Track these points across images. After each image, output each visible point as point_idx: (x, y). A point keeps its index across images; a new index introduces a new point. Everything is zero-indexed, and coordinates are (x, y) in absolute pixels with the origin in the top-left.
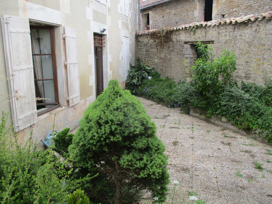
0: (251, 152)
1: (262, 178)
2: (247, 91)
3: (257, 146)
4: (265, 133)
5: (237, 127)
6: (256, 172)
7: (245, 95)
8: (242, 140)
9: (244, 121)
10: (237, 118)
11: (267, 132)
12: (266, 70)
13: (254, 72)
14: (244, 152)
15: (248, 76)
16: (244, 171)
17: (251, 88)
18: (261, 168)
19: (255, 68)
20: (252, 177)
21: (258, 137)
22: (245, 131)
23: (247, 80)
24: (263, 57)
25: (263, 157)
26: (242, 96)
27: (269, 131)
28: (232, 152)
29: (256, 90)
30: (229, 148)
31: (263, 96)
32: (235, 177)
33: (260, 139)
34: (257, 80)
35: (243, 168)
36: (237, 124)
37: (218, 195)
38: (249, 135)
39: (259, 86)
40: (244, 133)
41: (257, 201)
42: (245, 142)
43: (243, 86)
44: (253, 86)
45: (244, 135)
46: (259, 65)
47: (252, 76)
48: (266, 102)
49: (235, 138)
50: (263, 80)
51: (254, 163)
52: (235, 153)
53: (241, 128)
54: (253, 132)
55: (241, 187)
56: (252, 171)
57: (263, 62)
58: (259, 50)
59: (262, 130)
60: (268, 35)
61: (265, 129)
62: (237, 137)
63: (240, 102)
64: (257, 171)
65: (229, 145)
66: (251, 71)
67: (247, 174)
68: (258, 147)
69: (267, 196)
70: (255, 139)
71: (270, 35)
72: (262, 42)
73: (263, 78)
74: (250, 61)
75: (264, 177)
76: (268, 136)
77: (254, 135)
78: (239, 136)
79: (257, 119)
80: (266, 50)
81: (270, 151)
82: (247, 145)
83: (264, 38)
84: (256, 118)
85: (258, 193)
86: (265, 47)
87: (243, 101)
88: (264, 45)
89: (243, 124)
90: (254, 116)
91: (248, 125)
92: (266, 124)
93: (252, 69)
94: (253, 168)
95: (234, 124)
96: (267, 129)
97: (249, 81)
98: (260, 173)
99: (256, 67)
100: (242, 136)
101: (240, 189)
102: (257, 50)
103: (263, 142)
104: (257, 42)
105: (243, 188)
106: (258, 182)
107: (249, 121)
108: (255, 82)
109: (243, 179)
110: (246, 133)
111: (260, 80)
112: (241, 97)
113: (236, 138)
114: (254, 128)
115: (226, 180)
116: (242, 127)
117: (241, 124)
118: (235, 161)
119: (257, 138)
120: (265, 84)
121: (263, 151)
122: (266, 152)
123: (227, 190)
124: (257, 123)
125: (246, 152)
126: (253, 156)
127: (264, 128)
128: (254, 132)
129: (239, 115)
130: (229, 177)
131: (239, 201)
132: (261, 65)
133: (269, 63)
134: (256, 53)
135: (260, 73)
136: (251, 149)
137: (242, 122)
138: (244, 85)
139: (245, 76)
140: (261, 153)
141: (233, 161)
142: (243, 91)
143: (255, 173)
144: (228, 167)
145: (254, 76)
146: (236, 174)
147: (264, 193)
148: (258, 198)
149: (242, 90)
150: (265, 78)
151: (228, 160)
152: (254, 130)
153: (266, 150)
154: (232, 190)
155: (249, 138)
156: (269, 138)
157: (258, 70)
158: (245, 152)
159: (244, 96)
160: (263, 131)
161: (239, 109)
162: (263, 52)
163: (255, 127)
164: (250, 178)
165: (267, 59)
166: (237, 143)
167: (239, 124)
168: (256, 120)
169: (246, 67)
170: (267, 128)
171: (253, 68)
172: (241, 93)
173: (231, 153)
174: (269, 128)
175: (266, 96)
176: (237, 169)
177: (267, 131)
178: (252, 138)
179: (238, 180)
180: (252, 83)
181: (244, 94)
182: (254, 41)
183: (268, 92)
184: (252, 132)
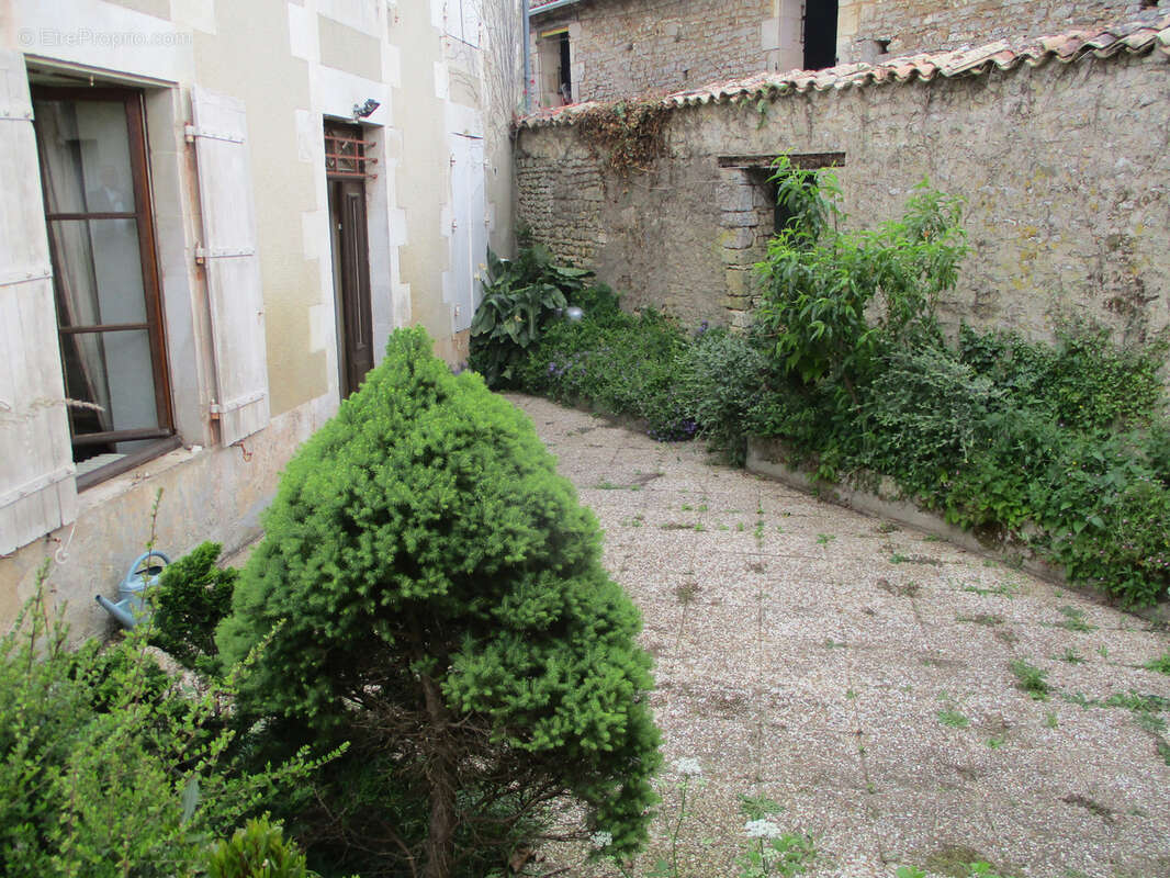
0: (1000, 622)
1: (1044, 727)
2: (983, 368)
3: (1027, 594)
4: (1056, 541)
5: (942, 516)
6: (1019, 703)
7: (976, 385)
8: (962, 574)
9: (972, 490)
10: (943, 479)
11: (1063, 537)
12: (1060, 278)
13: (1010, 284)
14: (972, 624)
15: (987, 300)
16: (971, 702)
17: (999, 353)
18: (1041, 689)
19: (1016, 269)
20: (1005, 727)
21: (1030, 559)
22: (976, 534)
23: (981, 318)
24: (1046, 221)
25: (1051, 640)
26: (961, 388)
27: (1074, 532)
28: (922, 623)
29: (1019, 361)
30: (911, 607)
31: (1047, 386)
32: (937, 726)
33: (1036, 565)
34: (1022, 319)
35: (968, 689)
36: (945, 506)
37: (868, 806)
38: (993, 549)
39: (1033, 345)
40: (973, 542)
41: (1025, 826)
42: (977, 581)
43: (964, 343)
44: (1005, 344)
45: (972, 552)
46: (1033, 256)
47: (1005, 301)
48: (1060, 409)
49: (933, 562)
50: (1049, 318)
51: (1011, 667)
52: (935, 627)
53: (960, 520)
54: (1008, 538)
55: (960, 770)
56: (1005, 700)
57: (1050, 244)
58: (1030, 191)
59: (1046, 529)
60: (1066, 129)
61: (1058, 524)
62: (942, 559)
63: (953, 411)
64: (1024, 700)
65: (912, 596)
66: (998, 283)
67: (986, 716)
68: (1027, 599)
69: (1065, 800)
70: (1017, 565)
71: (1077, 128)
72: (1044, 159)
73: (1048, 312)
74: (993, 239)
75: (1052, 724)
76: (1067, 551)
77: (1011, 550)
78: (950, 556)
79: (1026, 481)
80: (1059, 192)
81: (1076, 613)
82: (985, 591)
83: (1051, 143)
84: (1021, 479)
85: (1029, 791)
86: (1056, 181)
87: (969, 406)
88: (1051, 172)
89: (969, 504)
90: (1013, 472)
91: (991, 510)
92: (1059, 505)
93: (999, 273)
94: (1011, 686)
95: (930, 505)
96: (1064, 523)
97: (990, 322)
98: (1036, 708)
99: (1020, 263)
100: (966, 555)
101: (955, 776)
102: (1021, 191)
103: (1047, 577)
104: (1023, 157)
105: (969, 773)
106: (1030, 746)
107: (991, 494)
108: (1015, 327)
109: (967, 734)
110: (981, 541)
111: (1036, 318)
112: (959, 392)
113: (941, 565)
114: (1012, 519)
115: (901, 742)
116: (963, 517)
117: (959, 506)
118: (935, 662)
119: (1026, 562)
120: (1057, 336)
121: (1050, 614)
122: (1061, 618)
123: (904, 782)
124: (1025, 498)
125: (981, 620)
126: (1008, 638)
127: (1052, 519)
128: (1013, 536)
129: (949, 467)
130: (913, 729)
131: (954, 829)
132: (1039, 254)
133: (1070, 247)
134: (1017, 206)
135: (1035, 291)
136: (1001, 610)
137: (965, 496)
138: (968, 338)
139: (977, 301)
140: (1041, 624)
141: (925, 662)
142: (966, 368)
143: (1016, 706)
144: (909, 689)
145: (1011, 301)
146: (938, 714)
147: (1055, 790)
148: (1028, 812)
149: (962, 362)
150: (1054, 312)
151: (907, 656)
152: (1013, 528)
153: (1062, 610)
154: (924, 783)
155: (992, 563)
156: (1075, 560)
157: (1027, 275)
158: (976, 621)
159: (970, 387)
160: (1047, 532)
161: (952, 441)
162: (1049, 203)
163: (1017, 517)
164: (998, 729)
165: (1062, 229)
166: (943, 585)
167: (949, 505)
168: (1019, 488)
169: (978, 263)
170: (1065, 520)
171: (1006, 269)
172: (959, 376)
173: (919, 627)
174: (1072, 521)
175: (1062, 384)
176: (942, 694)
177: (1064, 533)
178: (1005, 562)
179: (947, 740)
180: (1002, 334)
181: (972, 379)
182: (1011, 156)
183: (1069, 369)
184: (1003, 539)
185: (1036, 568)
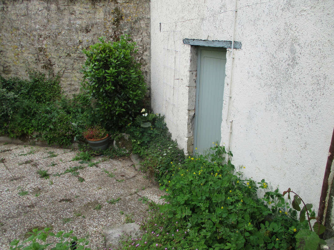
0: (32, 161)
1: (50, 185)
2: (10, 90)
3: (38, 152)
4: (43, 135)
5: (8, 136)
6: (42, 181)
7: (9, 94)
8: (19, 151)
9: (15, 126)
10: (5, 125)
11: (45, 133)
12: (27, 60)
13: (13, 63)
14: (24, 165)
15: (7, 69)
16: (29, 186)
17: (15, 84)
18: (47, 175)
19: (14, 58)
20: (40, 189)
21: (37, 142)
22: (20, 139)
23: (6, 74)
24: (20, 44)
25: (47, 162)
26: (4, 96)
27: (47, 131)
28: (8, 169)
29: (21, 86)
30: (4, 166)
31: (31, 92)
32: (19, 197)
33: (39, 143)
34: (19, 73)
35: (27, 183)
36: (8, 133)
37: (2, 230)
38: (26, 142)
39: (24, 81)
40: (20, 141)
41: (50, 213)
42: (23, 152)
43: (3, 83)
44: (16, 81)
45: (20, 144)
46: (18, 54)
47: (12, 68)
48: (36, 98)
49: (8, 150)
50: (27, 72)
51: (38, 173)
52: (13, 169)
53: (14, 136)
54: (30, 137)
55: (29, 206)
56: (37, 182)
57: (22, 51)
58: (13, 35)
59: (39, 132)
60: (20, 16)
61: (42, 130)
62: (11, 149)
63: (3, 103)
64: (43, 180)
65: (3, 162)
66: (9, 63)
67: (34, 188)
68: (39, 153)
69: (59, 202)
70: (34, 144)
71: (23, 16)
72: (15, 25)
73: (27, 71)
74: (5, 50)
75: (52, 184)
76: (46, 137)
77: (31, 140)
78: (13, 147)
79: (31, 120)
80: (22, 35)
81: (53, 152)
82: (26, 154)
83: (16, 20)
84: (29, 120)
85: (50, 203)
86: (20, 32)
87: (8, 101)
88: (18, 29)
89: (15, 131)
90: (26, 118)
91: (23, 131)
92: (41, 124)
93: (9, 60)
94: (39, 178)
95: (3, 134)
96: (44, 129)
97: (10, 75)
98: (47, 181)
99: (15, 57)
100: (18, 146)
101: (28, 209)
102: (10, 35)
103: (43, 145)
104: (8, 24)
105: (32, 206)
106: (47, 192)
107: (21, 126)
108: (18, 76)
109: (29, 196)
111: (23, 73)
112: (4, 97)
113: (11, 151)
114: (30, 132)
115: (9, 207)
116: (15, 135)
117: (13, 132)
118: (15, 179)
119: (36, 143)
120: (31, 77)
121: (46, 155)
122: (49, 155)
123: (13, 217)
124: (32, 125)
125: (27, 162)
126: (35, 165)
127: (40, 129)
128: (31, 136)
129: (7, 121)
130: (12, 201)
131: (31, 224)
132: (20, 54)
133: (28, 52)
134: (10, 39)
135: (21, 65)
136: (32, 158)
137: (14, 128)
138: (4, 81)
139: (4, 69)
140: (44, 158)
141: (12, 180)
142: (4, 90)
143: (41, 183)
144: (8, 190)
145: (15, 68)
146: (19, 193)
147: (56, 200)
148: (50, 209)
149: (3, 88)
150: (28, 70)
151: (5, 181)
152: (30, 134)
153: (49, 153)
154: (19, 214)
155: (27, 146)
156: (49, 138)
157: (18, 60)
158: (25, 164)
159: (7, 95)
160: (40, 133)
161: (5, 113)
162: (19, 38)
163: (31, 131)
164: (37, 191)
165: (25, 46)
166: (13, 156)
167: (9, 132)
168: (29, 122)
169: (1, 57)
170: (44, 128)
171: (11, 59)
172: (3, 93)
173: (8, 171)
174: (46, 128)
175: (35, 91)
176: (19, 188)
177: (45, 132)
178: (30, 144)
179: (23, 200)
180: (14, 78)
181: (7, 93)
182: (4, 24)
183: (36, 86)
184: (28, 138)
185: (39, 144)
